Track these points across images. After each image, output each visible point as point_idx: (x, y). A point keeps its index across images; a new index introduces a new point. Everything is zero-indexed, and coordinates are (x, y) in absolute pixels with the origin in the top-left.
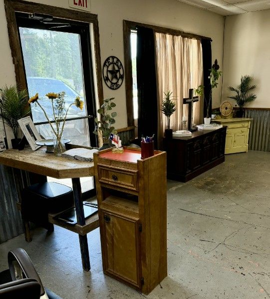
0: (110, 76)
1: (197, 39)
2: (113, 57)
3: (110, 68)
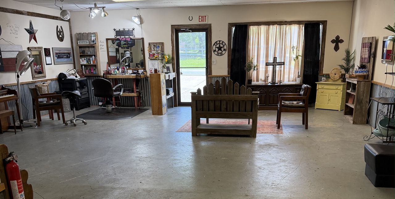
0: (217, 49)
1: (298, 24)
2: (220, 41)
3: (218, 46)
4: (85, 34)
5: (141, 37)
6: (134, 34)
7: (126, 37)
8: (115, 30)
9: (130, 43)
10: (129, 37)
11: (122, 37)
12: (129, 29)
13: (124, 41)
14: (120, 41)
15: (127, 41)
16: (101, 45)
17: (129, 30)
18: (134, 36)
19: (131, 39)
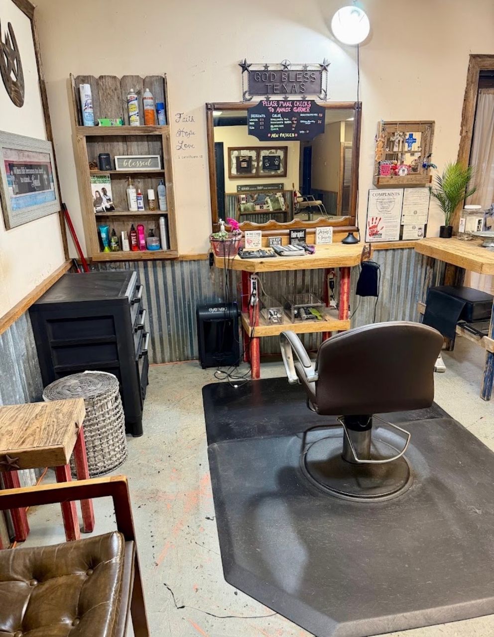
4: (110, 82)
5: (351, 99)
6: (324, 87)
7: (291, 98)
8: (244, 67)
9: (308, 122)
10: (304, 98)
11: (273, 98)
12: (305, 66)
13: (284, 115)
14: (269, 115)
15: (299, 113)
16: (180, 132)
17: (304, 71)
18: (322, 96)
19: (314, 107)
